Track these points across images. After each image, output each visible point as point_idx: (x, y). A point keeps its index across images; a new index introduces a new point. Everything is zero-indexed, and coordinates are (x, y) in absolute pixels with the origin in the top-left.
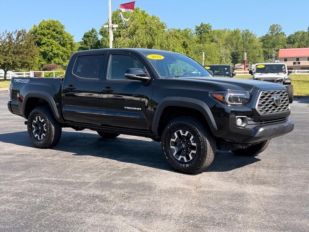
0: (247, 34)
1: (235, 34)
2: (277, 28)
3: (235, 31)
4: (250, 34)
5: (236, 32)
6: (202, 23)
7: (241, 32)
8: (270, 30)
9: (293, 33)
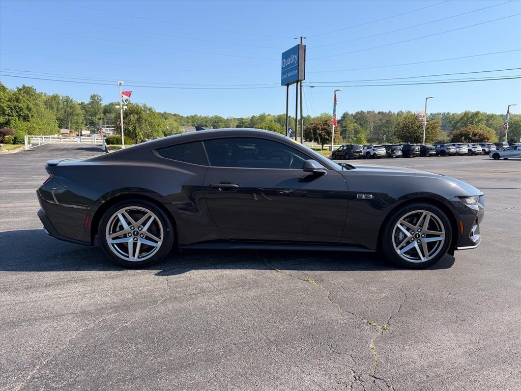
0: (67, 100)
1: (55, 99)
2: (98, 99)
3: (53, 96)
4: (71, 101)
5: (55, 97)
6: (24, 85)
7: (61, 97)
8: (91, 99)
9: (108, 104)
